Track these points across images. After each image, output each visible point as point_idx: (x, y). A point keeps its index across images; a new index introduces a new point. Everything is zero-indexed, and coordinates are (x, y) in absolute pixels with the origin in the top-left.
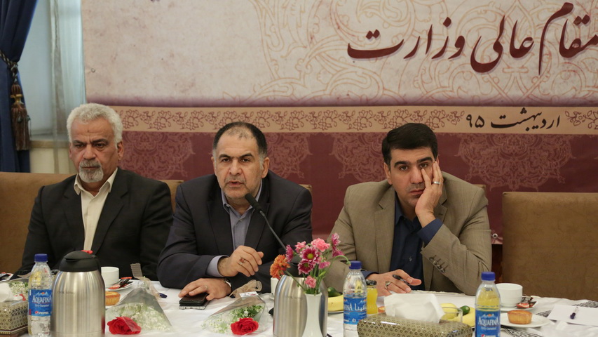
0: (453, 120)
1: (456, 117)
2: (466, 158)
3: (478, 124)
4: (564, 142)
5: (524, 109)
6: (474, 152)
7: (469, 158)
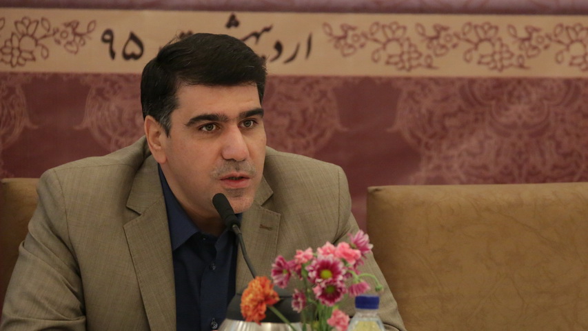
0: (70, 43)
1: (75, 34)
2: (102, 132)
3: (129, 51)
4: (323, 94)
5: (233, 18)
6: (120, 118)
7: (110, 132)
